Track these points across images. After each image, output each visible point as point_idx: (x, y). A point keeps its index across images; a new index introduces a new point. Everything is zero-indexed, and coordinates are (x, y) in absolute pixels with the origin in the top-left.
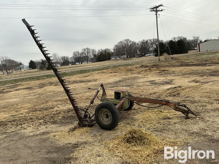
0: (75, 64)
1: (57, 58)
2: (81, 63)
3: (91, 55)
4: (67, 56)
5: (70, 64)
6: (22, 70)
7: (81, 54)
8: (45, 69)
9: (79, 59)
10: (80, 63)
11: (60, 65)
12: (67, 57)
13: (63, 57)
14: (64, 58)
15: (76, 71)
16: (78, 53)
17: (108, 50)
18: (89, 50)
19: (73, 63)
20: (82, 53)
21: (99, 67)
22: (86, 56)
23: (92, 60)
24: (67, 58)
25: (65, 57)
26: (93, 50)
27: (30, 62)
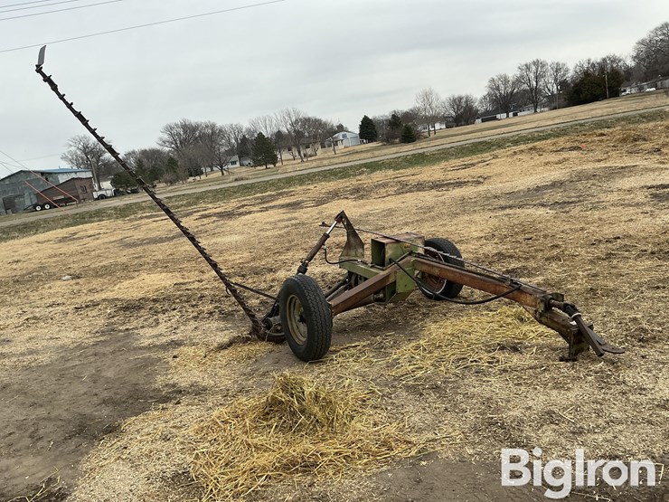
0: (495, 119)
1: (434, 105)
2: (515, 115)
3: (549, 86)
4: (469, 94)
5: (478, 118)
6: (340, 146)
7: (513, 83)
8: (397, 140)
9: (508, 100)
10: (511, 114)
11: (444, 127)
12: (467, 97)
13: (454, 100)
14: (456, 102)
15: (457, 148)
16: (506, 81)
17: (614, 60)
18: (542, 67)
19: (488, 116)
20: (518, 81)
21: (540, 129)
22: (531, 90)
23: (554, 102)
24: (466, 101)
25: (460, 99)
26: (558, 64)
27: (362, 122)
